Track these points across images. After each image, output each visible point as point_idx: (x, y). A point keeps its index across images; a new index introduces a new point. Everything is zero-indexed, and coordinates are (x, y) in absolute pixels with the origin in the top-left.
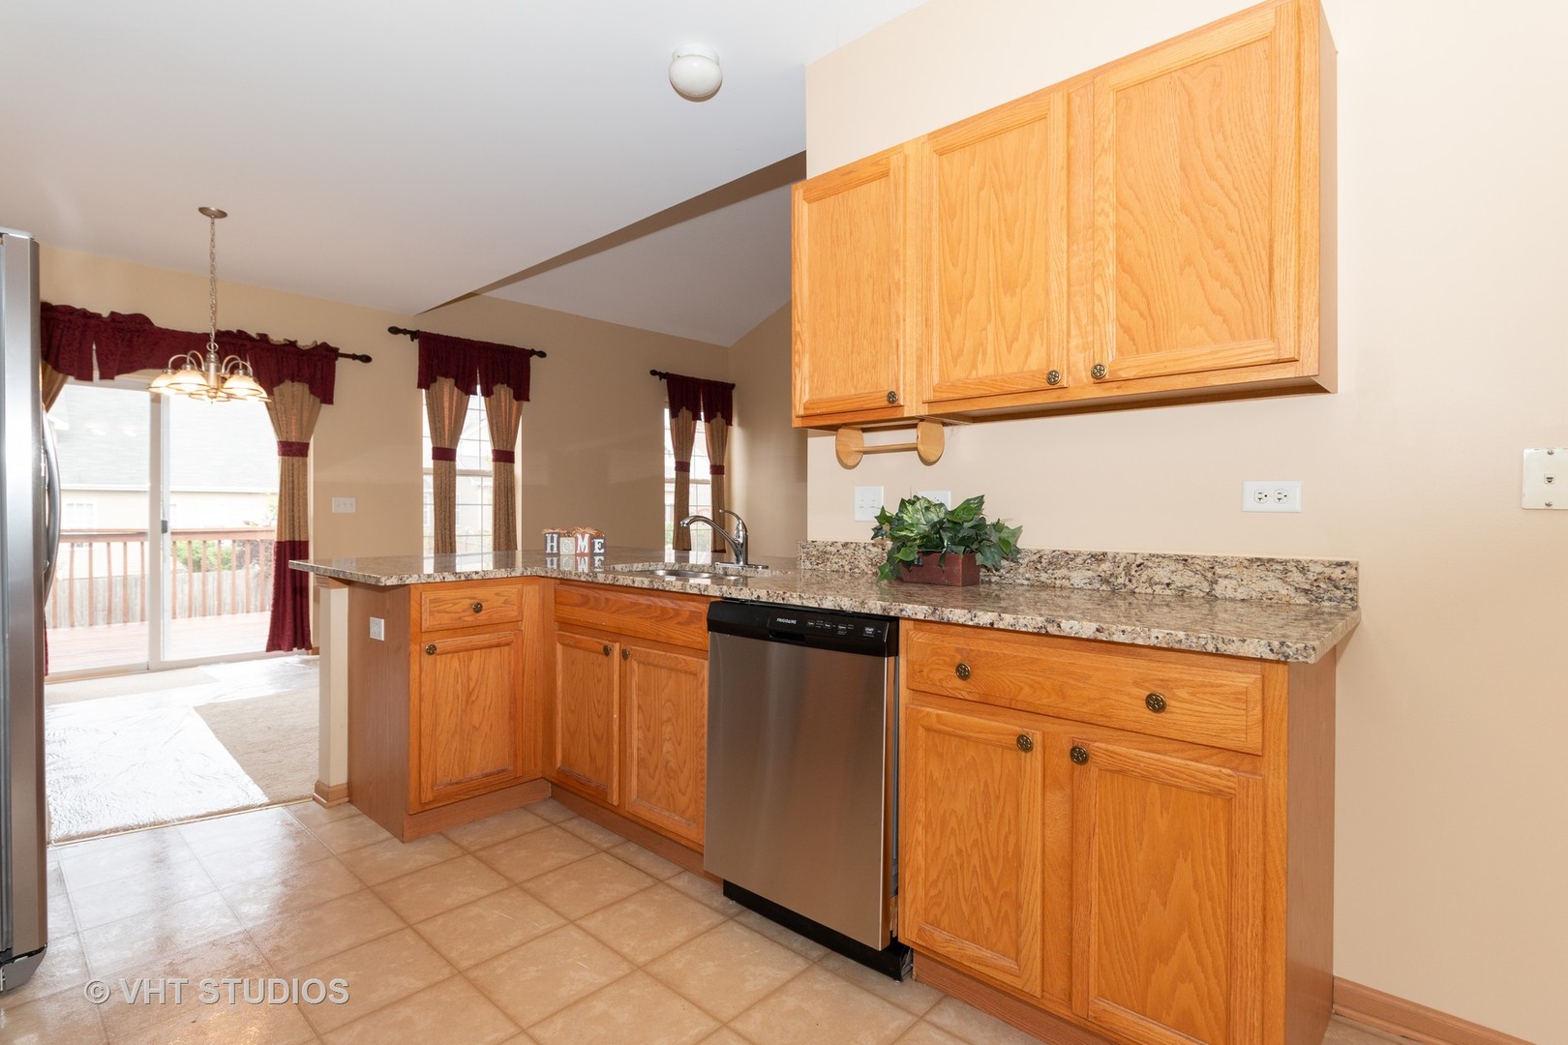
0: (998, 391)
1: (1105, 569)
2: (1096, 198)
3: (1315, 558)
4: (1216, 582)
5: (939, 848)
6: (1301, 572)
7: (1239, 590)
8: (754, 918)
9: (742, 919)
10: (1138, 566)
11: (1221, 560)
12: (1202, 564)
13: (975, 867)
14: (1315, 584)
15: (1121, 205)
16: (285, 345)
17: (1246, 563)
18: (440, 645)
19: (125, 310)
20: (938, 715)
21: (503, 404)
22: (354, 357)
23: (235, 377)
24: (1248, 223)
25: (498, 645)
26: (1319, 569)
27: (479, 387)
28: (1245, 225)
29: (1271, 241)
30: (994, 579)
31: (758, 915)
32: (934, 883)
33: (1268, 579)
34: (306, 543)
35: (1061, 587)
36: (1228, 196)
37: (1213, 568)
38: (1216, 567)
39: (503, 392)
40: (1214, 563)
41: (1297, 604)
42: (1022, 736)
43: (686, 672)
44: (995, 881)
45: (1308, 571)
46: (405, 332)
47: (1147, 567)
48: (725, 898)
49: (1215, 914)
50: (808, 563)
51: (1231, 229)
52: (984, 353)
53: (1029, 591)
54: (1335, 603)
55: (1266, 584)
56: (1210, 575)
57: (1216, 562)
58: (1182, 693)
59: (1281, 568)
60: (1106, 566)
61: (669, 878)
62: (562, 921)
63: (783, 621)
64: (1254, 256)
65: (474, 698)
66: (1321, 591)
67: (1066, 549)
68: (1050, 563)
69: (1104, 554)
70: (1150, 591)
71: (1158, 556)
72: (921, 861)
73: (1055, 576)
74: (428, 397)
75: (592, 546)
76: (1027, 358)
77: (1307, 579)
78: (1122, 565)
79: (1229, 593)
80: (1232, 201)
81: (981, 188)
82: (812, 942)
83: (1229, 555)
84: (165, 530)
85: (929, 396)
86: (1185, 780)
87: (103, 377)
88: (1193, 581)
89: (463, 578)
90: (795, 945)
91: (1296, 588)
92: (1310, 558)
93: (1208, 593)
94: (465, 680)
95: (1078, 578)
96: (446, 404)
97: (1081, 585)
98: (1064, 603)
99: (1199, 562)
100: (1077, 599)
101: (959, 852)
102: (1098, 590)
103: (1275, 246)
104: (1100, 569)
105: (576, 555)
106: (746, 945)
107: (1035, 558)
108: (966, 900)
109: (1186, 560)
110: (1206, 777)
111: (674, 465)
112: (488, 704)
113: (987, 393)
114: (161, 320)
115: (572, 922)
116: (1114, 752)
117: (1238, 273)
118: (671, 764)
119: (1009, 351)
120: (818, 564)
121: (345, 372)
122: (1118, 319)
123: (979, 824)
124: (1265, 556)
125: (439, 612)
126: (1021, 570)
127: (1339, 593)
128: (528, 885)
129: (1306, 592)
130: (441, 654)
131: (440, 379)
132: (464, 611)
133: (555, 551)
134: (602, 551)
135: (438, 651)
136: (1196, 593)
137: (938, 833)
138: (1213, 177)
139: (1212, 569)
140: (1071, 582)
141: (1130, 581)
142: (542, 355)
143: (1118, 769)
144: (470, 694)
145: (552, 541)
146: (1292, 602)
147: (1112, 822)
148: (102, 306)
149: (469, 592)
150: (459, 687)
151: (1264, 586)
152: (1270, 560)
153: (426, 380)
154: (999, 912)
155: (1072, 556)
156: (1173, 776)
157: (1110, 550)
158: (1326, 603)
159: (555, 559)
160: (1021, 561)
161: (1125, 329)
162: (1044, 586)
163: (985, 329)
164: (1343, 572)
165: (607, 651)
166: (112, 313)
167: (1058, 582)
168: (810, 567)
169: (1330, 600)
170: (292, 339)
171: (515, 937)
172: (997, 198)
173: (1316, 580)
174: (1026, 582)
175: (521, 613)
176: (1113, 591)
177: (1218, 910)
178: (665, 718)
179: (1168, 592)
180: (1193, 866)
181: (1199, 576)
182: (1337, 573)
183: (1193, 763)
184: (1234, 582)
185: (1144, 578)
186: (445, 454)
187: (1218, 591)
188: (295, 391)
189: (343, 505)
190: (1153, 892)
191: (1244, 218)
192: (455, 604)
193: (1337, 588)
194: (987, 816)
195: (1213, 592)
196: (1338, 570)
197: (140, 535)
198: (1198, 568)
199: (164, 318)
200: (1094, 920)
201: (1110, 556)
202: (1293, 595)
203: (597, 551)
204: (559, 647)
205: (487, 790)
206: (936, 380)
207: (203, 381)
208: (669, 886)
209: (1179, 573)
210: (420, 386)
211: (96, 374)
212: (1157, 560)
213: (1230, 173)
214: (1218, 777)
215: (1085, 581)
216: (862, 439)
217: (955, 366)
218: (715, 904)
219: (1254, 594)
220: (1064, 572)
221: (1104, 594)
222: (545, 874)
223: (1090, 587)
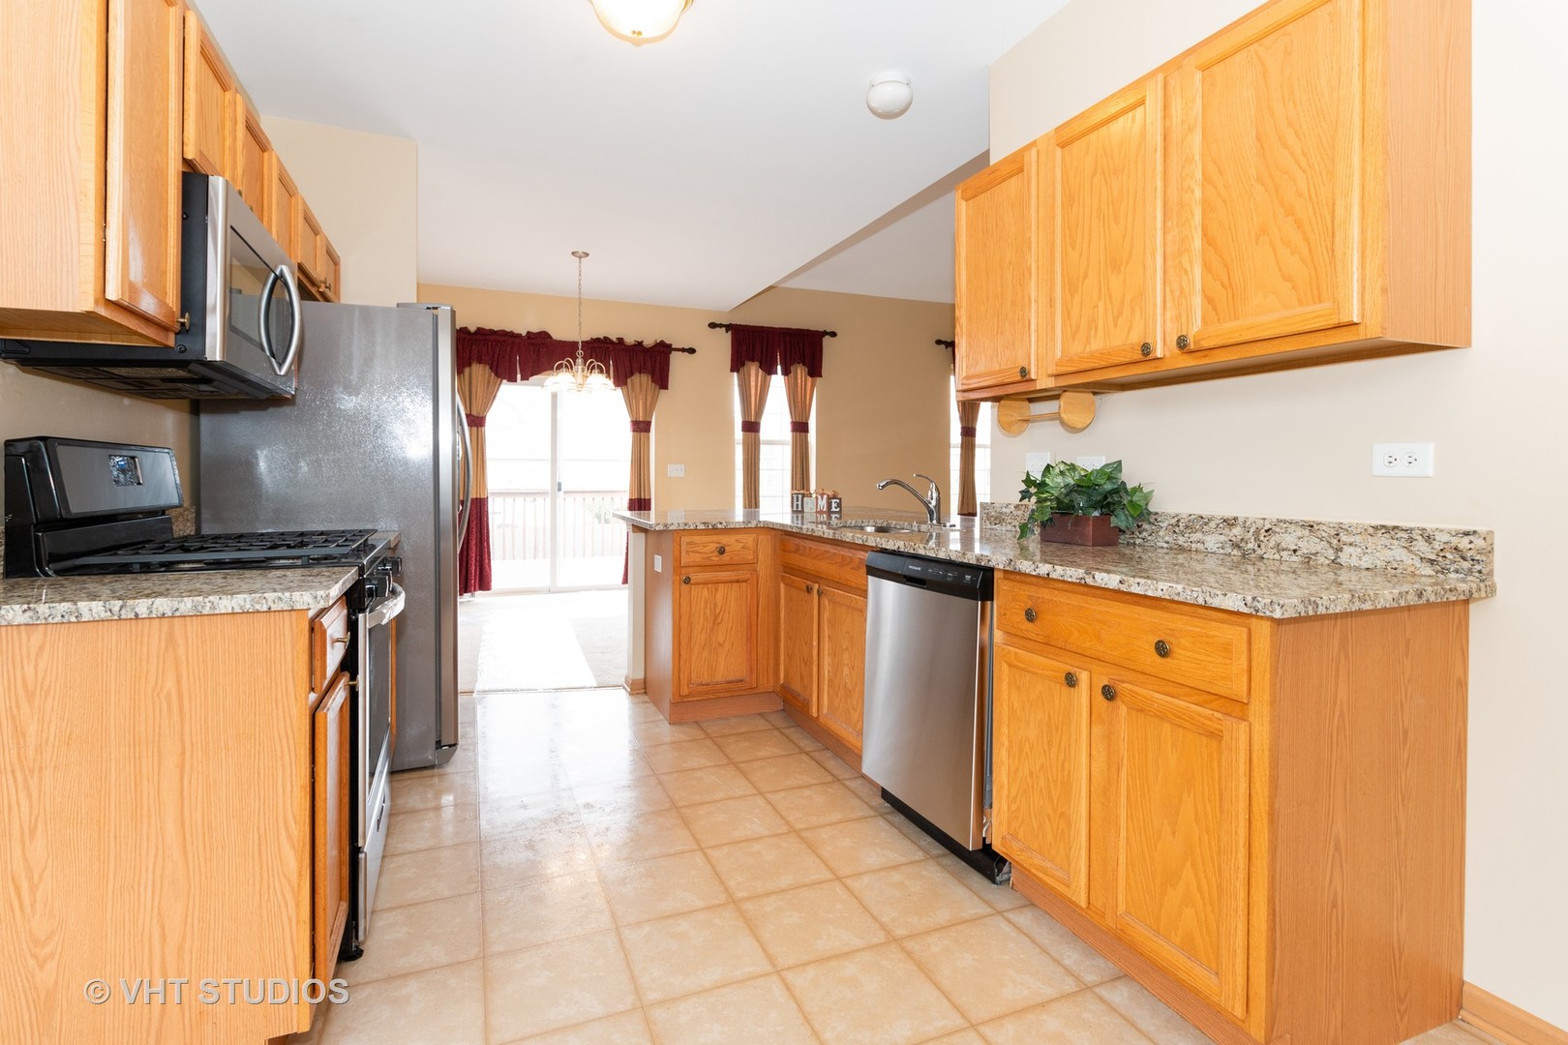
0: (1104, 364)
1: (1236, 533)
2: (1184, 175)
3: (1441, 526)
4: (1341, 550)
5: (1017, 770)
6: (1426, 541)
7: (1364, 559)
8: (899, 819)
9: (889, 817)
10: (1267, 531)
11: (1346, 527)
12: (1327, 530)
13: (1041, 788)
14: (1442, 554)
15: (1207, 180)
16: (634, 345)
17: (1371, 530)
18: (694, 578)
19: (535, 329)
20: (1016, 653)
21: (799, 381)
22: (683, 350)
23: (593, 374)
24: (1315, 188)
25: (738, 581)
26: (1445, 538)
27: (779, 368)
28: (1312, 190)
29: (1334, 204)
30: (1138, 541)
31: (903, 817)
32: (1015, 798)
33: (1393, 547)
34: (650, 500)
35: (1196, 551)
36: (1298, 163)
37: (1338, 535)
38: (1341, 534)
39: (800, 371)
40: (1339, 530)
41: (1422, 576)
42: (1069, 674)
43: (856, 609)
44: (1055, 801)
45: (1434, 540)
46: (721, 326)
47: (1275, 532)
48: (883, 801)
49: (1210, 847)
50: (988, 523)
51: (1300, 195)
52: (1096, 329)
53: (1166, 554)
54: (1462, 575)
55: (1390, 553)
56: (1335, 542)
57: (1342, 528)
58: (1184, 642)
59: (1406, 536)
60: (1237, 531)
61: (846, 779)
62: (755, 792)
63: (915, 568)
64: (1320, 222)
65: (719, 620)
66: (1448, 562)
67: (1201, 513)
68: (1187, 527)
69: (1235, 519)
70: (1277, 557)
71: (1285, 522)
72: (1005, 780)
73: (1191, 539)
74: (738, 377)
75: (829, 505)
76: (1129, 332)
77: (1433, 548)
78: (1252, 530)
79: (1354, 562)
80: (1301, 168)
81: (1094, 175)
82: (938, 844)
83: (1354, 521)
84: (560, 490)
85: (1052, 370)
86: (1187, 721)
87: (522, 379)
88: (1318, 548)
89: (710, 527)
90: (923, 843)
91: (1421, 558)
92: (1437, 526)
93: (1333, 561)
94: (712, 607)
95: (1212, 542)
96: (753, 384)
97: (1215, 549)
98: (1199, 568)
99: (1325, 528)
100: (1211, 563)
101: (1031, 773)
102: (1230, 555)
103: (1336, 208)
104: (1232, 534)
105: (817, 512)
106: (883, 834)
107: (1174, 521)
108: (1036, 817)
109: (1312, 526)
110: (1201, 719)
111: (960, 430)
112: (730, 626)
113: (1096, 365)
114: (557, 335)
115: (761, 793)
116: (1135, 693)
117: (1306, 239)
118: (848, 685)
119: (1115, 325)
120: (996, 524)
121: (677, 361)
122: (1203, 291)
123: (1045, 752)
124: (1390, 523)
125: (693, 552)
126: (1161, 533)
127: (1466, 565)
128: (742, 765)
129: (1432, 562)
130: (694, 584)
131: (748, 363)
132: (712, 552)
133: (800, 509)
134: (838, 509)
135: (692, 582)
136: (1321, 560)
137: (1017, 756)
138: (1285, 145)
139: (1337, 537)
140: (1206, 546)
141: (1259, 546)
142: (833, 334)
143: (1139, 708)
144: (716, 618)
145: (797, 501)
146: (1416, 572)
147: (1137, 756)
148: (521, 329)
149: (715, 538)
150: (708, 611)
151: (1388, 555)
152: (1395, 528)
153: (737, 365)
154: (1058, 829)
155: (1206, 520)
156: (1179, 717)
157: (1241, 515)
158: (1453, 575)
159: (800, 515)
160: (1161, 524)
161: (1209, 299)
162: (1181, 549)
163: (1096, 306)
164: (1471, 542)
165: (809, 590)
166: (528, 332)
167: (1193, 545)
168: (989, 526)
169: (1457, 571)
170: (640, 340)
171: (720, 795)
172: (1106, 182)
173: (1442, 550)
174: (1165, 545)
175: (756, 556)
176: (1244, 556)
177: (1213, 844)
178: (844, 647)
179: (1294, 558)
180: (1195, 802)
181: (1325, 543)
182: (1464, 543)
183: (1194, 706)
184: (1359, 550)
185: (1272, 543)
186: (751, 427)
187: (1343, 558)
188: (641, 380)
189: (676, 471)
190: (1166, 822)
191: (1311, 185)
192: (705, 547)
193: (1464, 559)
194: (1050, 744)
195: (1338, 560)
196: (1466, 539)
197: (543, 494)
198: (1324, 534)
199: (559, 333)
200: (1122, 843)
201: (1241, 521)
202: (1418, 566)
203: (834, 509)
204: (782, 586)
205: (729, 694)
206: (1059, 354)
207: (573, 380)
208: (843, 784)
209: (1305, 539)
210: (732, 370)
211: (519, 376)
212: (1285, 526)
213: (1299, 139)
214: (1211, 720)
215: (1218, 545)
216: (1029, 409)
217: (1074, 341)
218: (873, 803)
219: (1379, 563)
220: (1198, 536)
221: (1235, 558)
222: (756, 760)
223: (1222, 551)
